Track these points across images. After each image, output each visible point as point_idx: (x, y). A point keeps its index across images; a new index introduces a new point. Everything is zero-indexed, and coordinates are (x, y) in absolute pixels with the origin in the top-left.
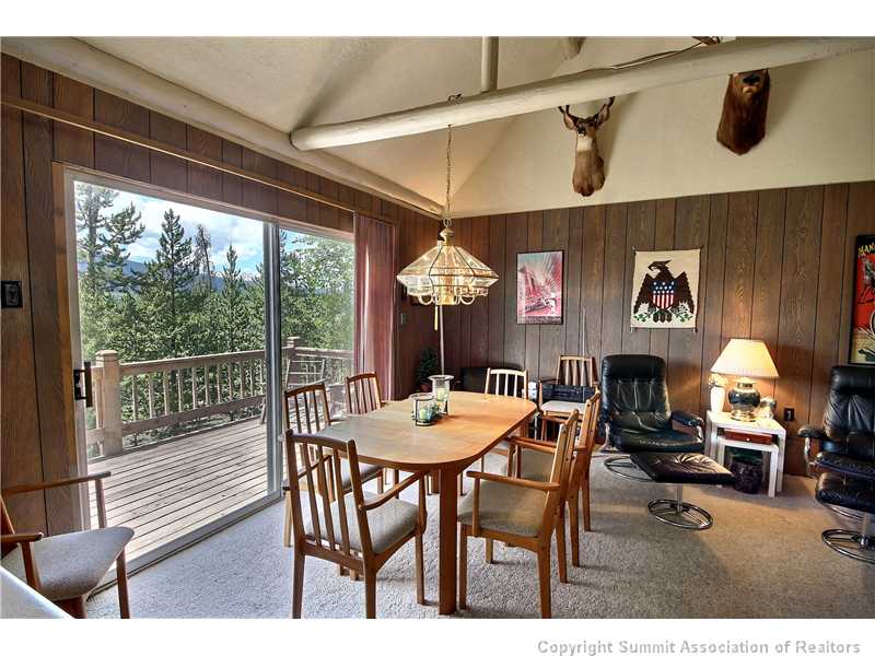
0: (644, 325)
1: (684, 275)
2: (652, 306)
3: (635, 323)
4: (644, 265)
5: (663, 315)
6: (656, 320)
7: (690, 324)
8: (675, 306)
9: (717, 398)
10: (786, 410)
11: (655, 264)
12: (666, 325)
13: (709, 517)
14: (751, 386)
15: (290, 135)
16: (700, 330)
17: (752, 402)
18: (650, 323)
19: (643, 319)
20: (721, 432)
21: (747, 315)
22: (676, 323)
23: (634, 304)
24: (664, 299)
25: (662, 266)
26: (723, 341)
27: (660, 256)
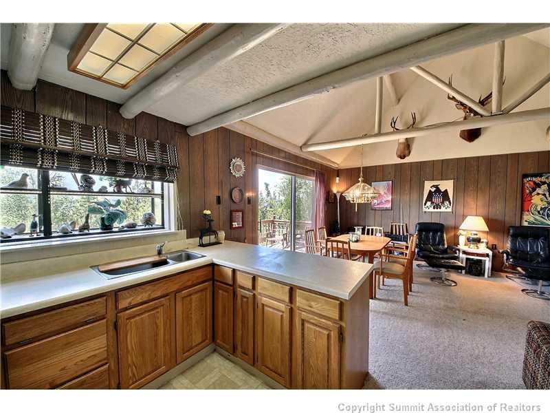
0: (429, 210)
1: (446, 190)
2: (432, 203)
3: (425, 210)
4: (428, 186)
5: (437, 206)
6: (434, 208)
7: (450, 210)
8: (443, 203)
9: (462, 240)
10: (493, 245)
11: (433, 186)
12: (439, 210)
13: (455, 283)
14: (477, 234)
15: (301, 147)
16: (454, 212)
17: (478, 241)
18: (431, 210)
19: (428, 208)
20: (464, 252)
21: (475, 206)
22: (443, 209)
23: (424, 202)
24: (437, 200)
25: (437, 187)
26: (464, 217)
27: (436, 183)
